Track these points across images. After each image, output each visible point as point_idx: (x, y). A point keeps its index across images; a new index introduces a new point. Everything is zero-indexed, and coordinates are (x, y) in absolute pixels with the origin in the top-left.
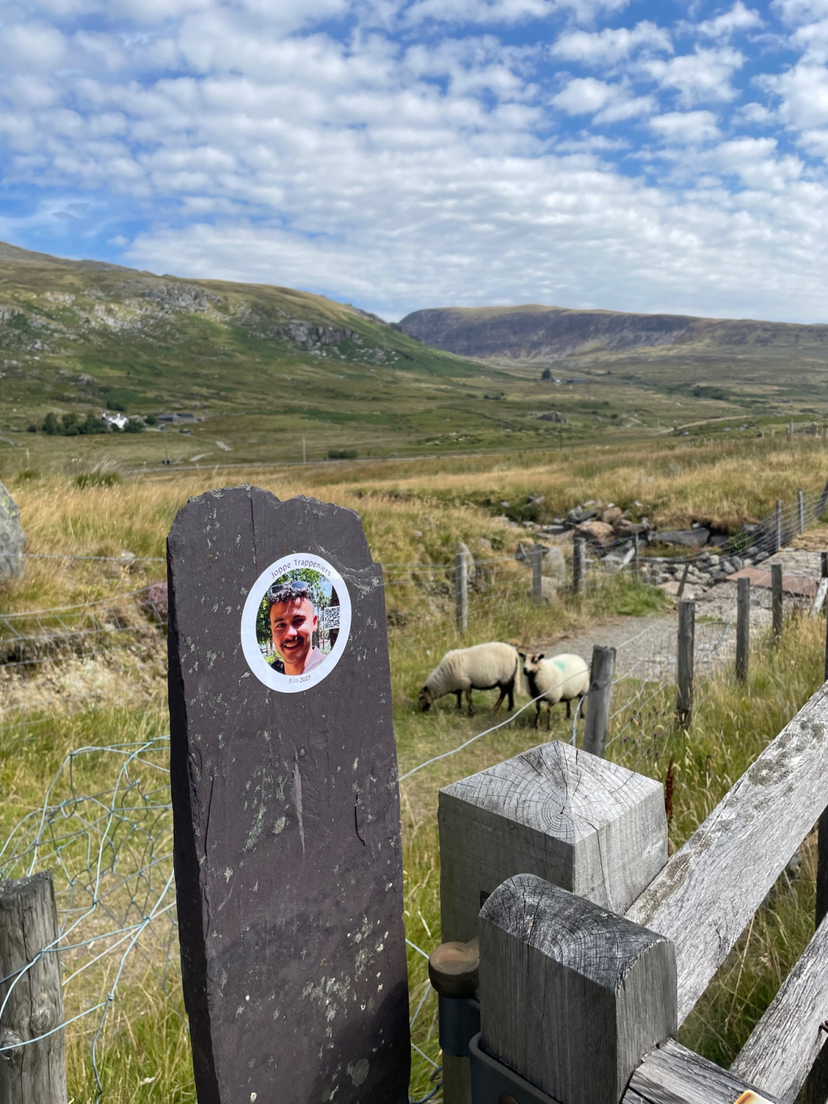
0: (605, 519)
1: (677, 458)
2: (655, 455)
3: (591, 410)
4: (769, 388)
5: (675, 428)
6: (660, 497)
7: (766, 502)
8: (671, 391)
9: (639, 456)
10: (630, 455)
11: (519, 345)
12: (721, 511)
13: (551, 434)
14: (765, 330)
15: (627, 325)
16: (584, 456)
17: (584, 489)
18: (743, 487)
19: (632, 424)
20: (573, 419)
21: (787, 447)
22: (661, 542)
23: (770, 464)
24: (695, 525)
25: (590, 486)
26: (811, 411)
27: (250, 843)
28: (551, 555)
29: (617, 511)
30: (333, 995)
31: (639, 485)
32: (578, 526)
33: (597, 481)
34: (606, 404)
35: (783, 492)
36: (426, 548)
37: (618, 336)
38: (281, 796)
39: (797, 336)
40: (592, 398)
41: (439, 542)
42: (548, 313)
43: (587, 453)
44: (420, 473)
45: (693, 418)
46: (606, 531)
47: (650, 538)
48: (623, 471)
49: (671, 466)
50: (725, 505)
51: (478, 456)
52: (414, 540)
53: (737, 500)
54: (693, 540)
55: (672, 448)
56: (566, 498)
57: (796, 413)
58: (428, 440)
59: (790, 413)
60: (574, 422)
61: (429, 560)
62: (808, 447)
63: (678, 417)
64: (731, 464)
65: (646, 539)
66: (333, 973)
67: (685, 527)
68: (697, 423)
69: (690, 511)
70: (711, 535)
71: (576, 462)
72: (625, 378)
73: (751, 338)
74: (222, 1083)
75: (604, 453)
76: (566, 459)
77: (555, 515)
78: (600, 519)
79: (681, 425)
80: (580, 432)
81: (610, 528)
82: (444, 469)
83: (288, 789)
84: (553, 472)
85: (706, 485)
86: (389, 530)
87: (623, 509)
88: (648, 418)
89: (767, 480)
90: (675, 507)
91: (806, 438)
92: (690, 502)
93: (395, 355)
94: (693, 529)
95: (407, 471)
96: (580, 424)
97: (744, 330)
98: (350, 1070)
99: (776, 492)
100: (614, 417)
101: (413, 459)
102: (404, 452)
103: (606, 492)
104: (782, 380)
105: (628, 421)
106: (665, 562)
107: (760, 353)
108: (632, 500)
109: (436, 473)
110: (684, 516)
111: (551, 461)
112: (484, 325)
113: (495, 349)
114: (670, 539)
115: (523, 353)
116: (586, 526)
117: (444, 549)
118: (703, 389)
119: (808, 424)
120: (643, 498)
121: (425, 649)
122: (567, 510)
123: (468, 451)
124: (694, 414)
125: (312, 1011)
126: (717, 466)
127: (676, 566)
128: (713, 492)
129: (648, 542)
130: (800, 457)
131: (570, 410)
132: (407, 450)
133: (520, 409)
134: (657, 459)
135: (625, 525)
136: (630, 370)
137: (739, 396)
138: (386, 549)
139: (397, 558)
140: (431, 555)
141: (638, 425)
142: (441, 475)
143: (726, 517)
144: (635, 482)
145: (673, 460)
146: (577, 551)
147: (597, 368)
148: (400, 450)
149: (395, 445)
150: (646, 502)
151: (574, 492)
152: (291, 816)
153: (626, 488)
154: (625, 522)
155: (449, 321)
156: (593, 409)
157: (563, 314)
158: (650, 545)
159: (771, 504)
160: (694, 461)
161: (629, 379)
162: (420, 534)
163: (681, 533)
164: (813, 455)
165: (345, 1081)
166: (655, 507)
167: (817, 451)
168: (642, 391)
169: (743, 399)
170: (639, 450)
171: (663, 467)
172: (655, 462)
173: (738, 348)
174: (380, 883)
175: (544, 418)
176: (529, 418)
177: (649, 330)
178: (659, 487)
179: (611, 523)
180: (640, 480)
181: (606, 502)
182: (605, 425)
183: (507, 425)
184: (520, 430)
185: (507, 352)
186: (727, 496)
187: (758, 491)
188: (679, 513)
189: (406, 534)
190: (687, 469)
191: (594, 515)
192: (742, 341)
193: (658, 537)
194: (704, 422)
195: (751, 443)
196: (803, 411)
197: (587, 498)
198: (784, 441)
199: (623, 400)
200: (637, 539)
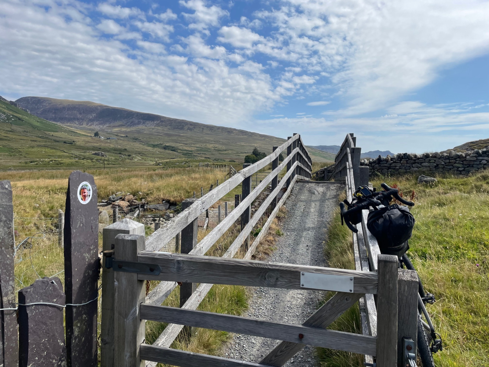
0: (126, 200)
1: (156, 174)
2: (147, 173)
3: (119, 152)
4: (193, 148)
5: (156, 162)
6: (149, 190)
7: (190, 192)
8: (154, 146)
9: (140, 173)
10: (137, 173)
11: (83, 120)
12: (174, 196)
13: (99, 162)
14: (191, 125)
15: (134, 116)
16: (116, 172)
17: (117, 187)
18: (182, 186)
19: (137, 159)
20: (110, 155)
21: (198, 172)
22: (150, 209)
23: (192, 178)
24: (164, 202)
25: (119, 186)
26: (208, 158)
27: (78, 227)
28: (102, 214)
29: (132, 196)
30: (87, 257)
31: (141, 185)
32: (113, 203)
33: (122, 183)
34: (126, 150)
35: (196, 189)
36: (41, 212)
37: (131, 120)
38: (82, 220)
39: (203, 129)
40: (119, 147)
41: (48, 209)
42: (97, 106)
43: (117, 171)
44: (29, 178)
45: (163, 158)
46: (127, 205)
47: (145, 207)
48: (134, 179)
49: (154, 178)
50: (175, 194)
51: (62, 171)
52: (35, 208)
53: (180, 191)
54: (162, 207)
55: (154, 170)
56: (108, 190)
57: (203, 159)
58: (31, 162)
59: (201, 158)
60: (111, 157)
61: (43, 217)
62: (205, 172)
63: (157, 158)
64: (177, 178)
65: (144, 208)
66: (88, 253)
67: (159, 202)
68: (165, 161)
69: (162, 196)
70: (170, 206)
71: (112, 175)
72: (134, 139)
73: (186, 127)
74: (72, 265)
75: (125, 171)
76: (108, 173)
77: (103, 198)
78: (123, 200)
79: (158, 161)
80: (113, 161)
81: (128, 204)
82: (43, 176)
83: (83, 219)
84: (101, 179)
85: (168, 186)
86: (21, 204)
87: (134, 196)
88: (145, 157)
89: (191, 184)
90: (156, 194)
91: (205, 168)
92: (162, 192)
93: (12, 118)
94: (163, 203)
95: (21, 177)
96: (113, 158)
97: (183, 124)
98: (89, 272)
99: (194, 189)
100: (129, 156)
101: (23, 171)
102: (16, 168)
103: (126, 188)
104: (198, 146)
105: (135, 158)
106: (151, 217)
107: (189, 134)
108: (138, 192)
109: (38, 178)
110: (159, 198)
111: (100, 174)
112: (64, 108)
113: (70, 120)
114: (154, 207)
115: (85, 123)
116: (117, 203)
117: (50, 212)
118: (168, 146)
119: (206, 163)
120: (142, 191)
121: (43, 256)
122: (108, 196)
123: (55, 168)
124: (164, 156)
125: (84, 259)
126: (172, 178)
127: (156, 218)
128: (171, 189)
129: (145, 209)
130: (203, 176)
131: (108, 151)
132: (19, 166)
133: (83, 149)
134: (149, 174)
135: (135, 202)
136: (136, 135)
137: (182, 150)
138: (20, 212)
139: (27, 216)
140: (44, 215)
141: (140, 160)
142: (40, 180)
143: (175, 198)
144: (139, 184)
145: (154, 175)
146: (114, 212)
147: (121, 134)
148: (14, 166)
149: (11, 164)
150: (144, 193)
151: (111, 188)
152: (83, 224)
153: (135, 187)
154: (135, 201)
155: (45, 104)
156: (120, 152)
157: (105, 108)
158: (145, 210)
159: (192, 193)
160: (163, 176)
161: (136, 139)
162: (38, 205)
163: (158, 205)
164: (207, 175)
165: (89, 273)
166: (147, 194)
167: (208, 173)
168: (141, 145)
169: (183, 152)
170: (140, 170)
171: (150, 178)
172: (148, 176)
173: (181, 131)
174: (95, 240)
175: (95, 154)
176: (88, 154)
177: (145, 119)
178: (149, 186)
179: (129, 201)
180: (141, 183)
181: (126, 192)
182: (125, 159)
183: (76, 157)
184: (83, 159)
185: (76, 122)
186: (176, 190)
187: (187, 188)
188: (157, 197)
189: (30, 206)
190: (161, 179)
191: (121, 198)
192: (182, 129)
193: (148, 207)
194: (168, 160)
195: (185, 170)
196: (206, 158)
197: (118, 191)
198: (197, 169)
199: (133, 149)
200: (140, 209)
